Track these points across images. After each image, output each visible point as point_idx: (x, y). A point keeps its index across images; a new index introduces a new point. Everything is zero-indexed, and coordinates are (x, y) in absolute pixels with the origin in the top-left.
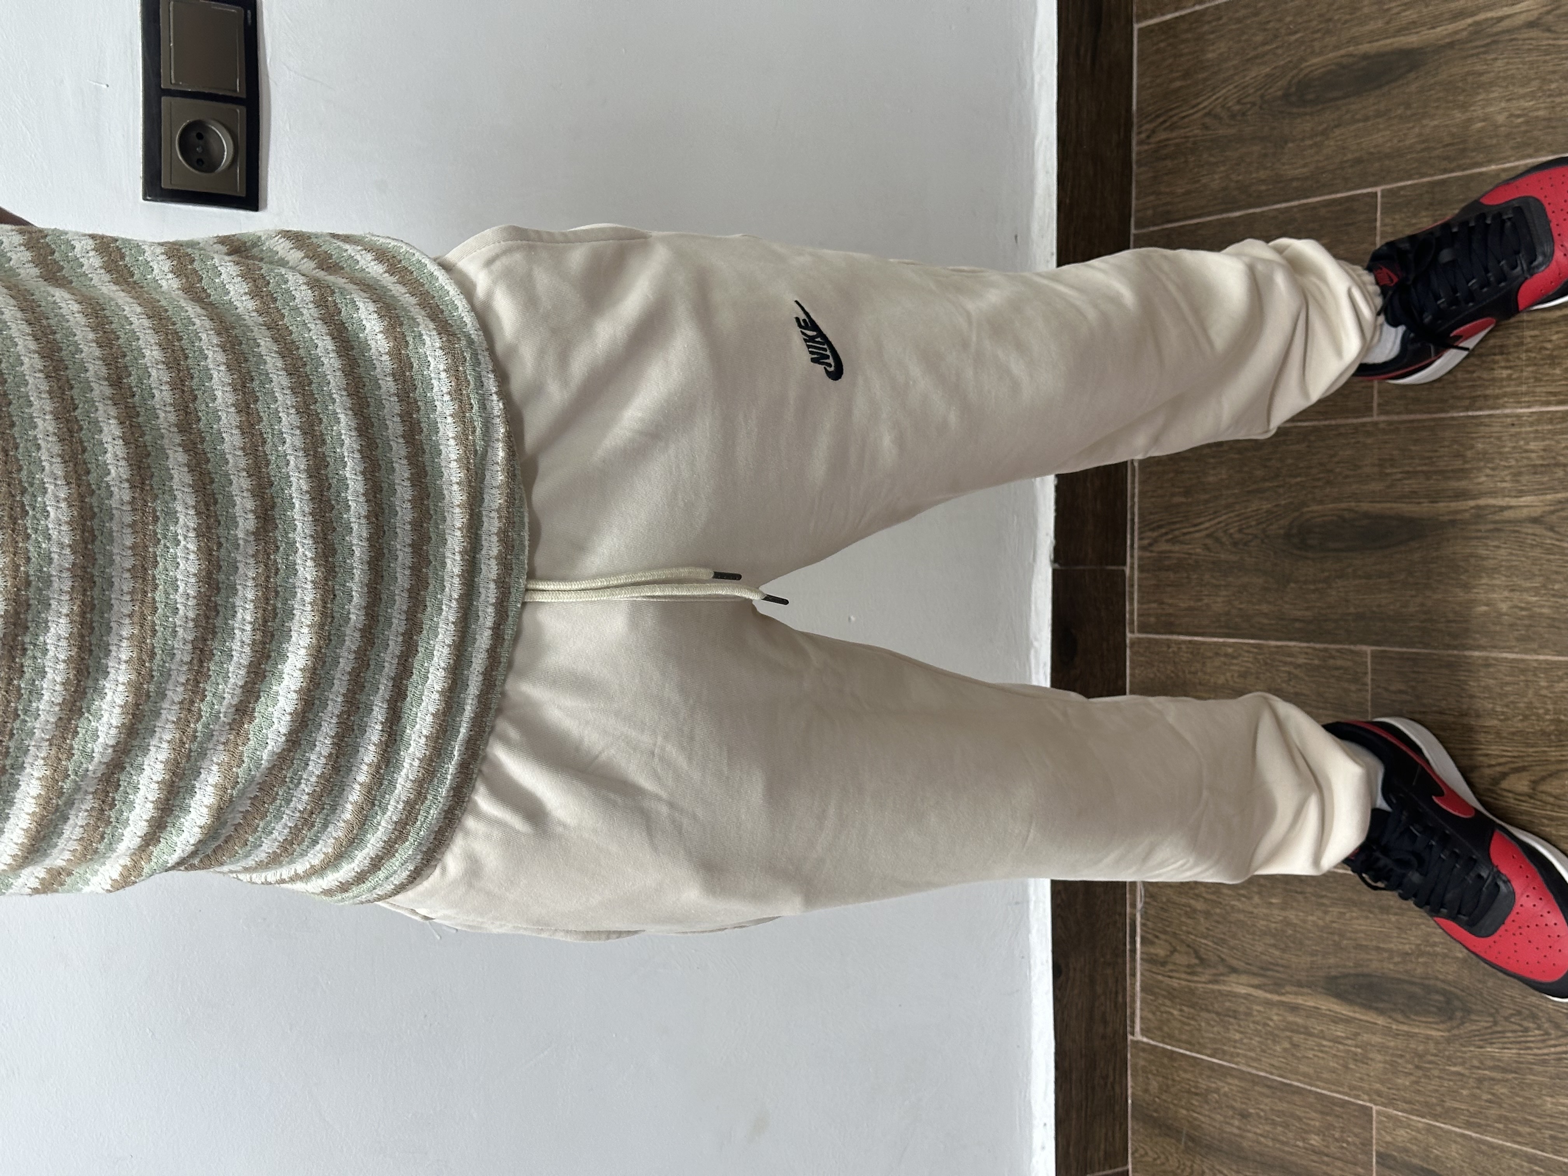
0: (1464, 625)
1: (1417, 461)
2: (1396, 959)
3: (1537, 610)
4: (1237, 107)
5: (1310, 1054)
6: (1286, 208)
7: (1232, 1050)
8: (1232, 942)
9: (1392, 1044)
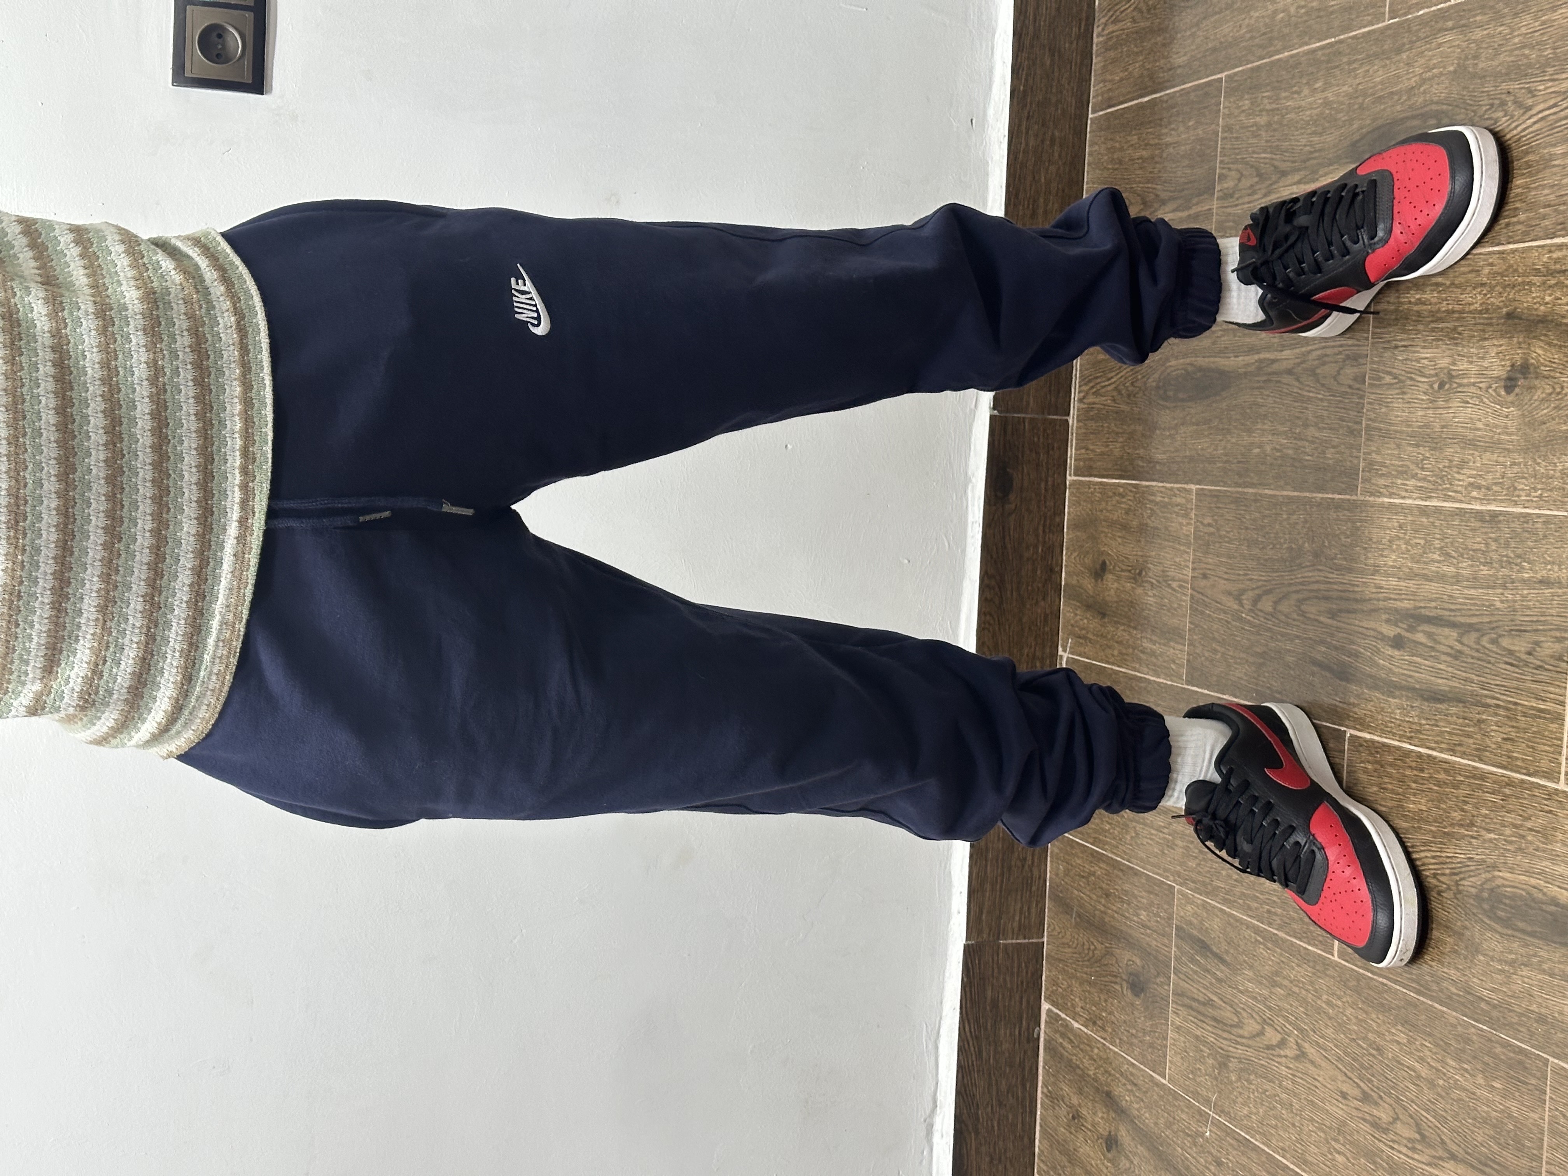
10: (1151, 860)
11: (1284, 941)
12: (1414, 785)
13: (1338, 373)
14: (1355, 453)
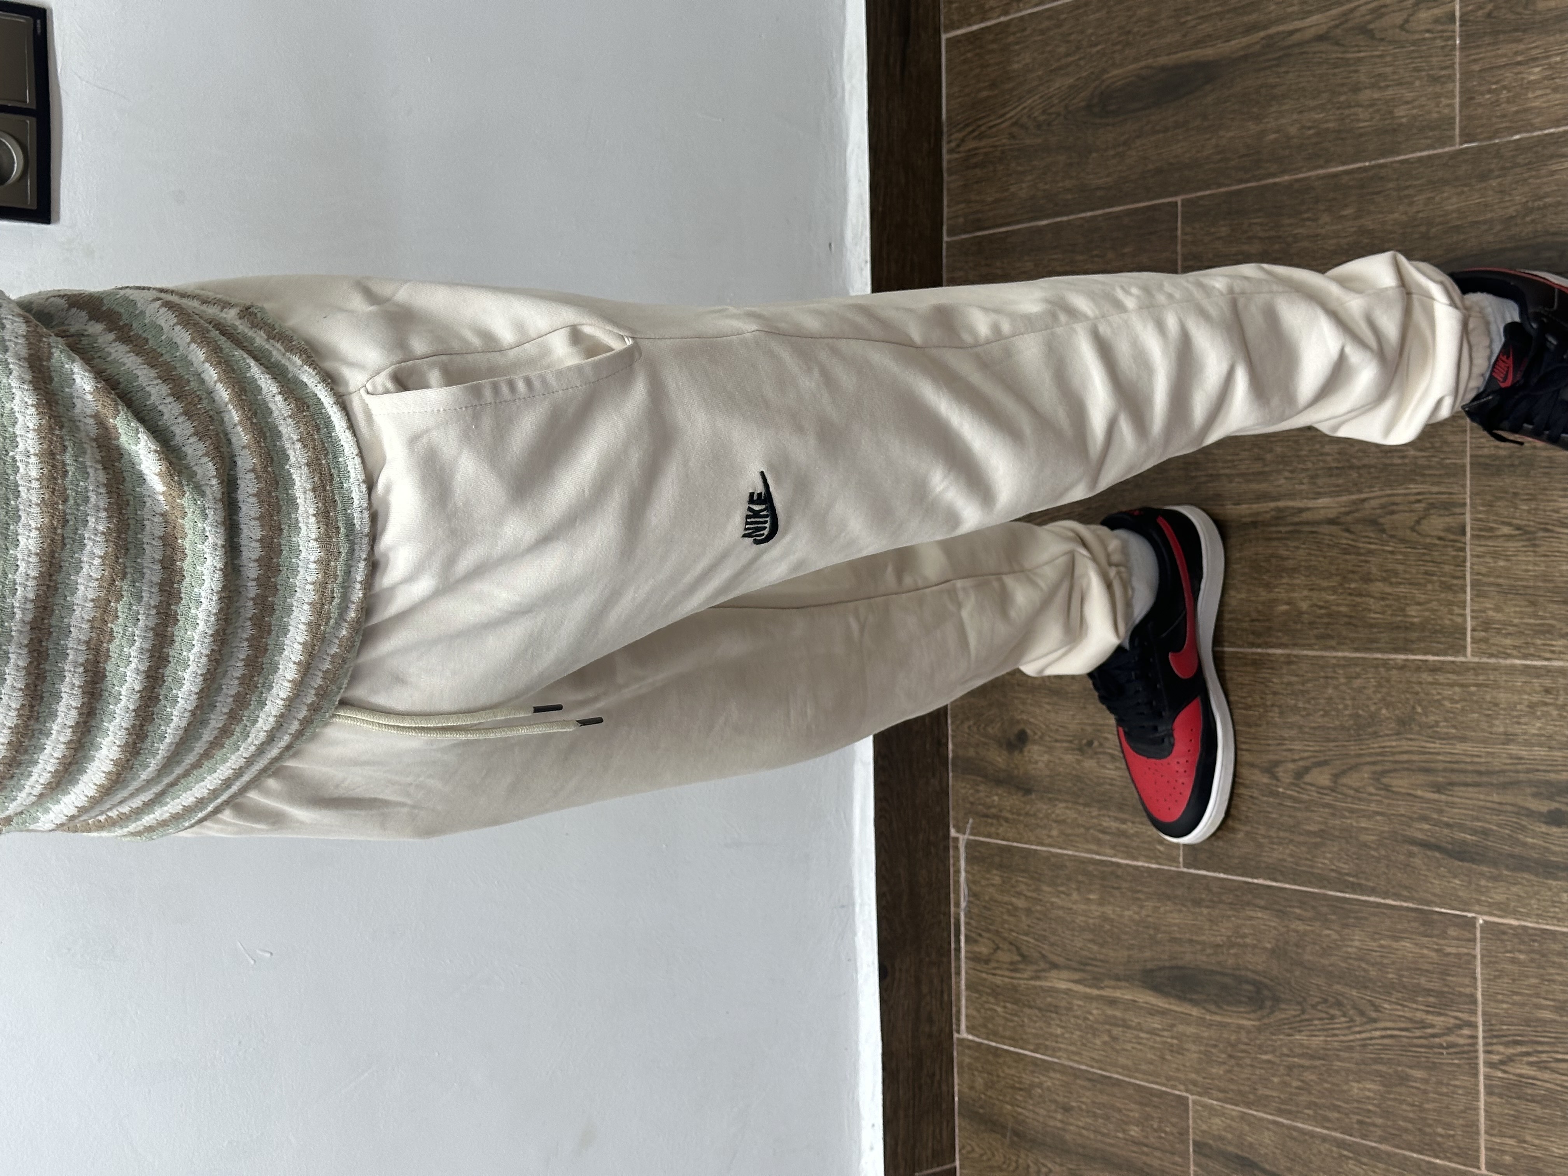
0: (1267, 624)
1: (1220, 465)
2: (1209, 951)
3: (1334, 608)
4: (1042, 118)
5: (1128, 1046)
6: (1091, 217)
7: (1054, 1044)
8: (1053, 939)
9: (1206, 1034)
10: (1142, 1068)
11: (1392, 1155)
13: (1418, 522)
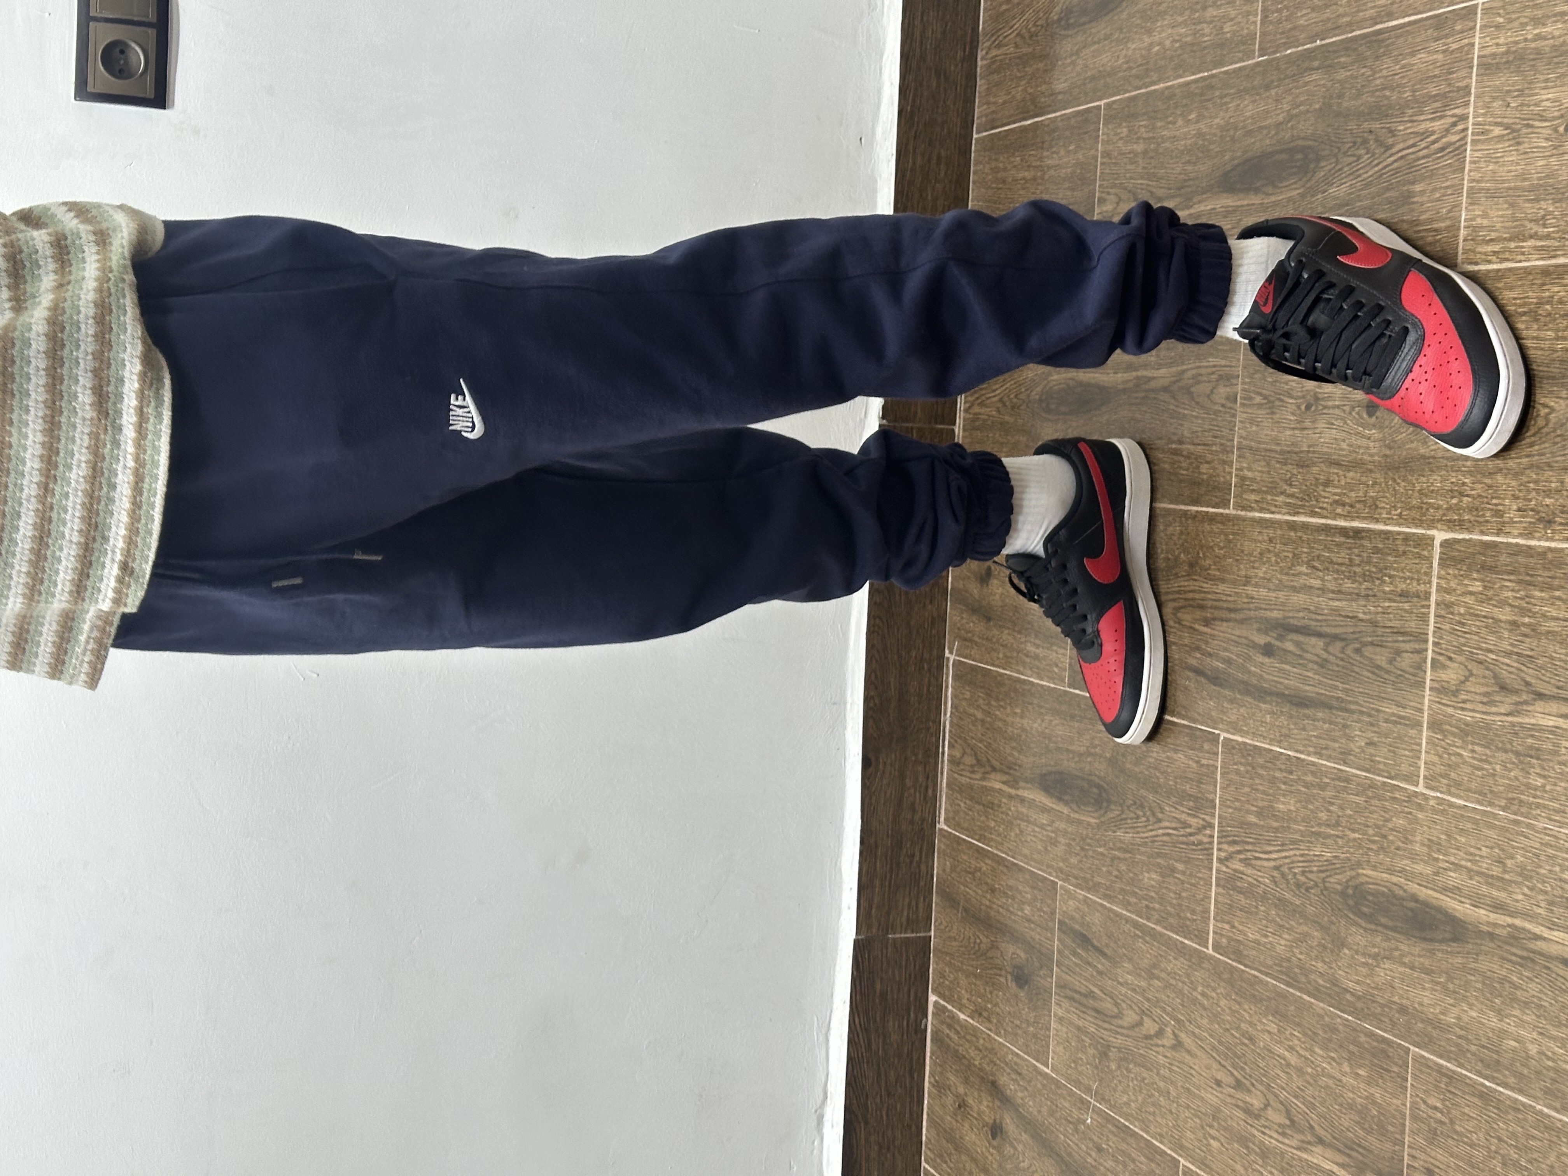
2: (1076, 759)
6: (1054, 118)
7: (990, 835)
8: (995, 746)
9: (1070, 829)
10: (1035, 856)
11: (1162, 935)
12: (1283, 787)
13: (1212, 391)
14: (1227, 469)
